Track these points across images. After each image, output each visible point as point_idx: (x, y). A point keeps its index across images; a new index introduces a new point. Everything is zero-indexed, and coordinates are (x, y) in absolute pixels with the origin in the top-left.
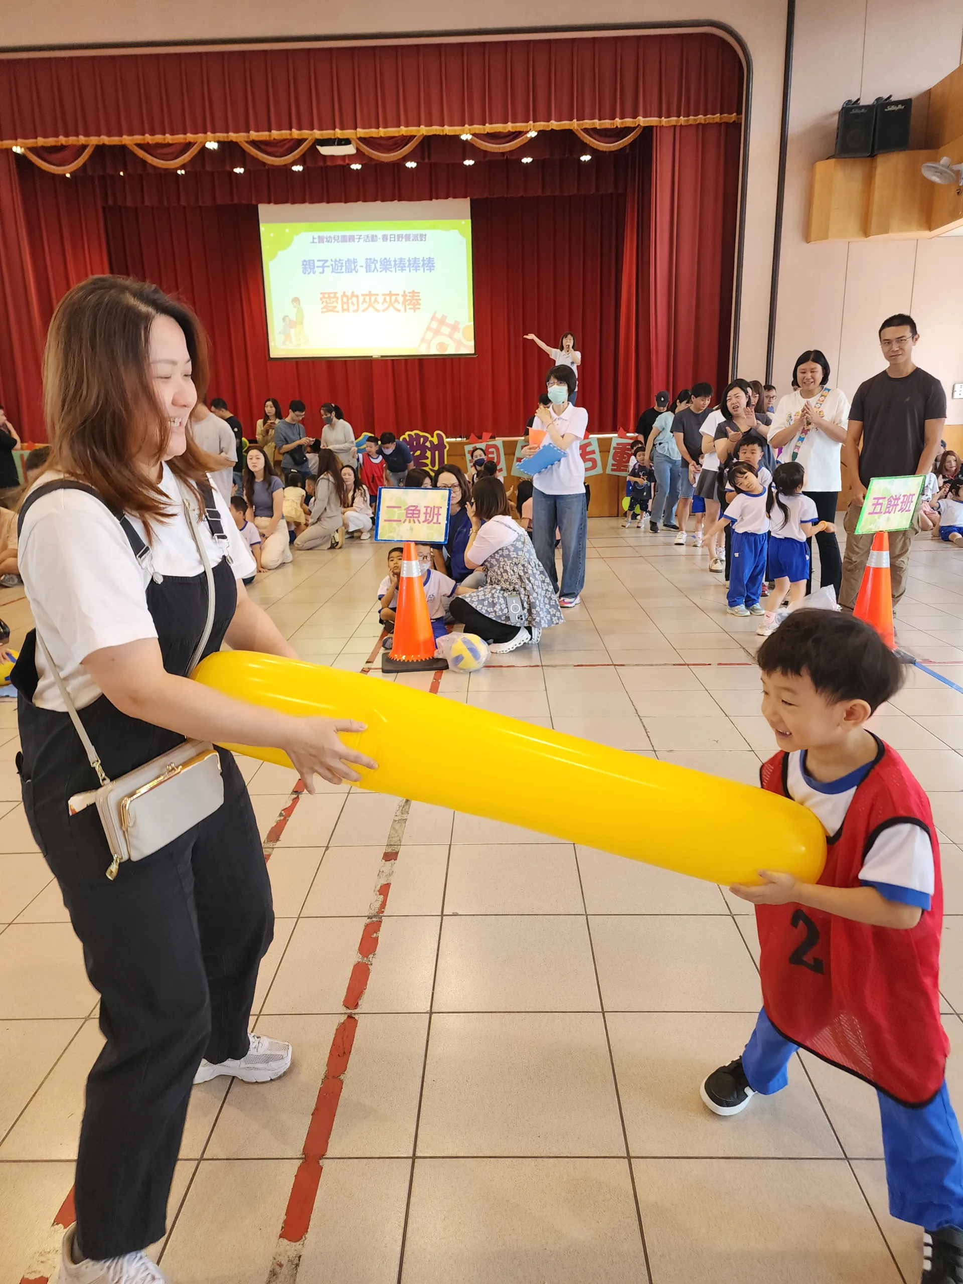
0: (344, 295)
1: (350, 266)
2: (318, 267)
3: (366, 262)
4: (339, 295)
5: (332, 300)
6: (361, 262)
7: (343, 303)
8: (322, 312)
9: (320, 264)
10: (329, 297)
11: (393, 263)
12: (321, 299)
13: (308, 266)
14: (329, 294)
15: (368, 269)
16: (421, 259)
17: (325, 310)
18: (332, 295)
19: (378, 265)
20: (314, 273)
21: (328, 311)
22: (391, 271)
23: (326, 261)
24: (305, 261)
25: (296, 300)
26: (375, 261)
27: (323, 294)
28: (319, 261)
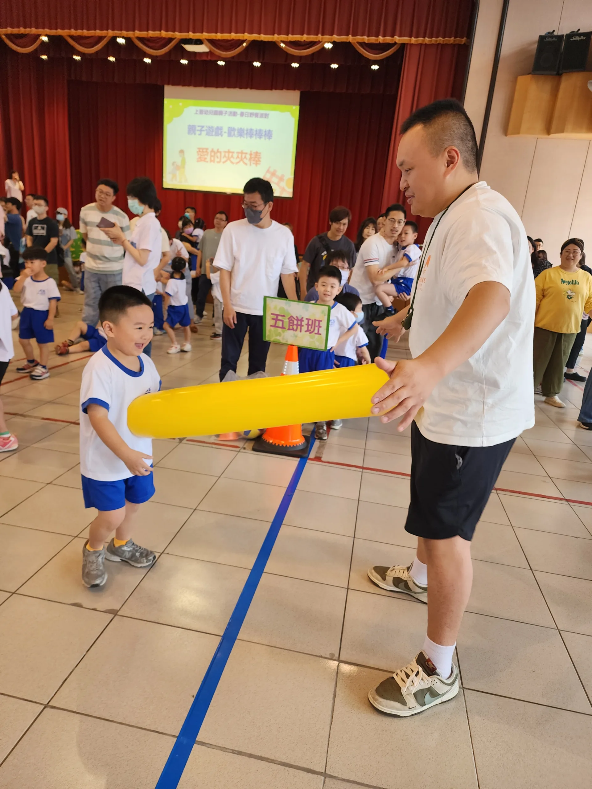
0: (212, 151)
1: (218, 131)
2: (198, 130)
3: (229, 130)
4: (209, 150)
5: (205, 153)
6: (225, 129)
7: (211, 156)
8: (198, 161)
9: (199, 128)
10: (203, 152)
11: (245, 132)
12: (198, 152)
13: (192, 129)
14: (203, 149)
15: (230, 135)
16: (264, 130)
17: (199, 160)
18: (205, 150)
19: (236, 133)
20: (195, 134)
21: (201, 161)
22: (244, 137)
23: (203, 127)
24: (189, 126)
25: (182, 152)
26: (234, 129)
27: (199, 149)
28: (199, 126)
